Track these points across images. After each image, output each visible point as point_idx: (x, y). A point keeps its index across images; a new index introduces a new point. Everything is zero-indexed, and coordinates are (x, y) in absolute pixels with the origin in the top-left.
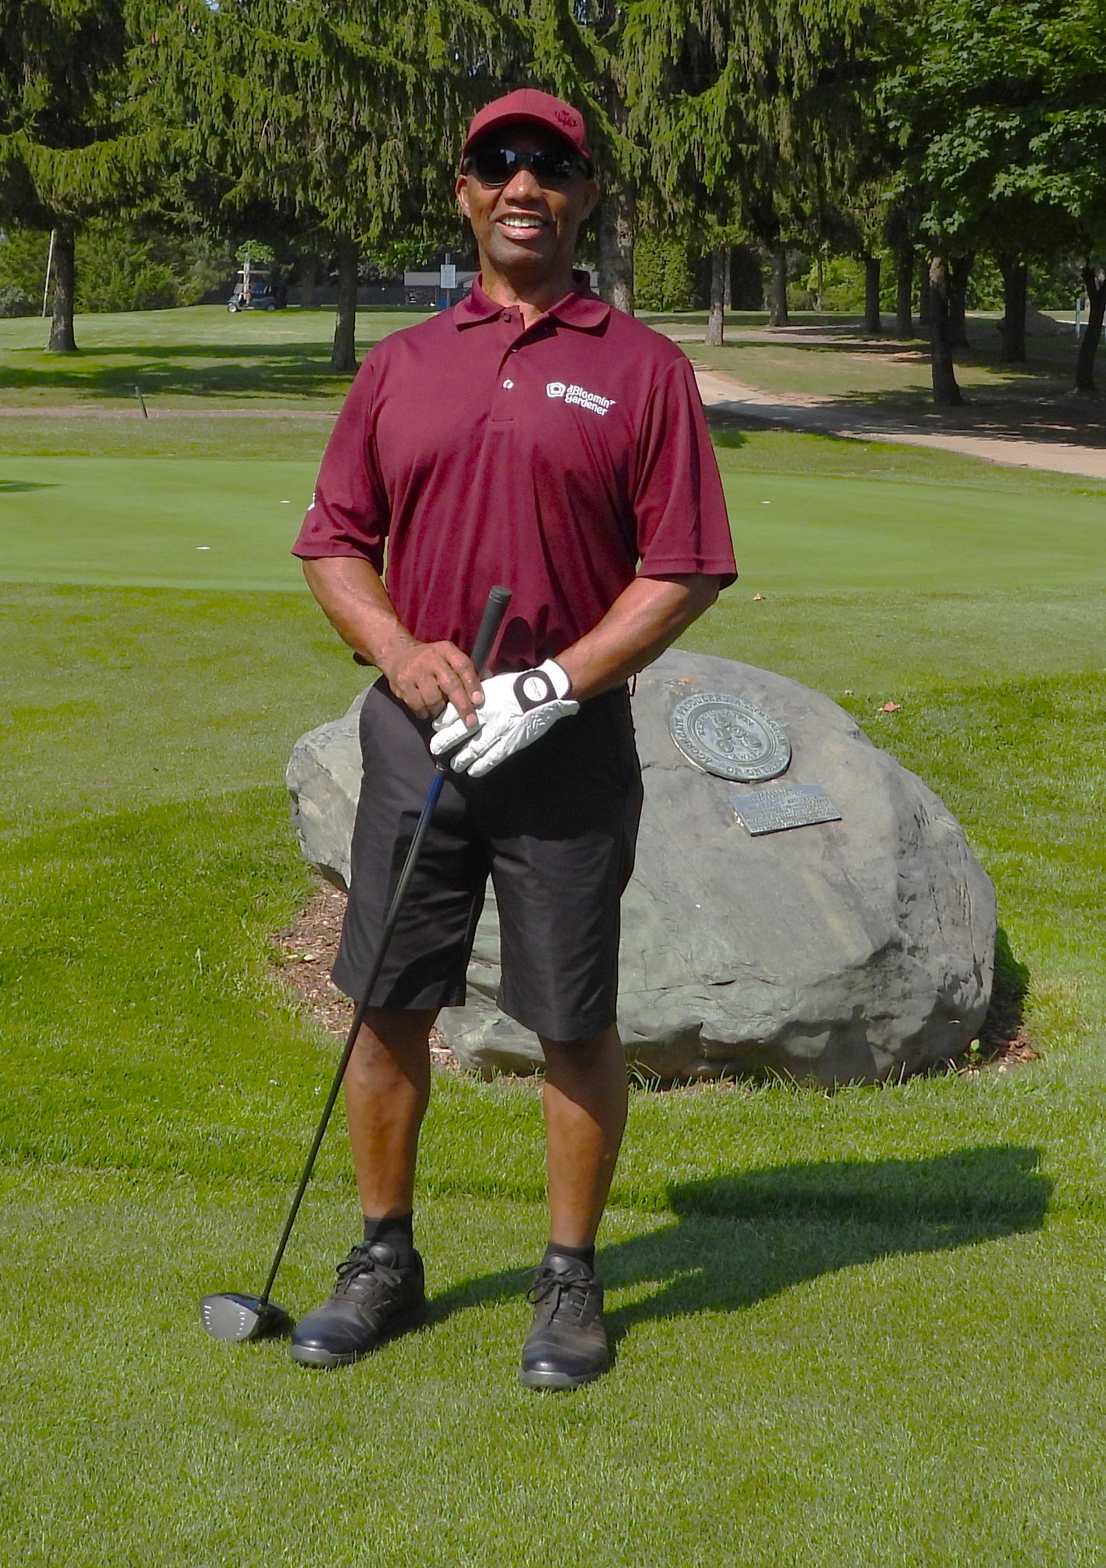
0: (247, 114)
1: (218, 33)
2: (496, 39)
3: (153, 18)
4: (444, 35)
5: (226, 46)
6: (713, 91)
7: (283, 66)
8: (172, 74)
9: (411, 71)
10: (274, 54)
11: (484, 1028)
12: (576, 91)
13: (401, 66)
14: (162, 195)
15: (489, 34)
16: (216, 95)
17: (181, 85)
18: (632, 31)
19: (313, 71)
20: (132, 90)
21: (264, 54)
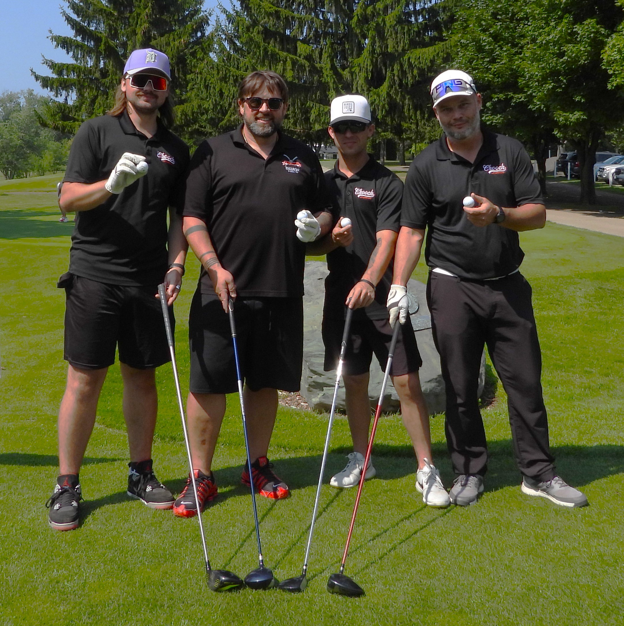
0: (228, 96)
1: (218, 70)
2: (310, 70)
3: (196, 64)
4: (293, 70)
5: (221, 72)
6: (382, 87)
8: (203, 83)
10: (236, 76)
11: (319, 396)
12: (337, 88)
14: (199, 123)
15: (307, 69)
16: (217, 90)
17: (206, 87)
18: (355, 68)
20: (188, 88)
21: (233, 76)
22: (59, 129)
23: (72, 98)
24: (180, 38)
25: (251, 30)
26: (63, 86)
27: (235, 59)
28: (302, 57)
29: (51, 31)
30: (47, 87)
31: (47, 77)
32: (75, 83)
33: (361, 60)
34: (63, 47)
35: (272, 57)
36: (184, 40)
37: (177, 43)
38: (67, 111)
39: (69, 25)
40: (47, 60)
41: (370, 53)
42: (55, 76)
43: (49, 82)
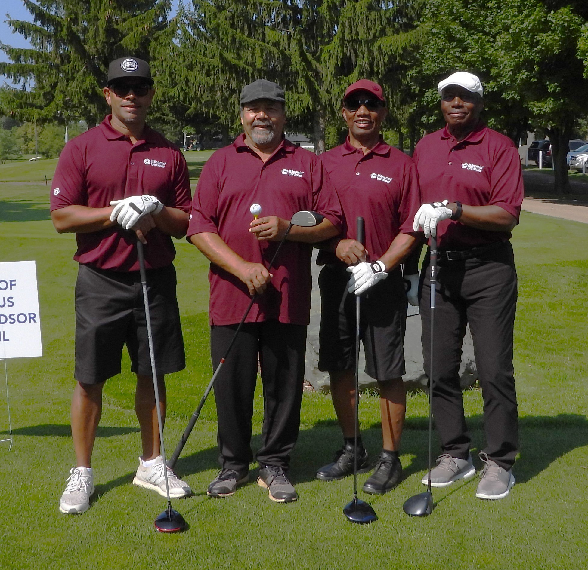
0: (193, 84)
1: (184, 56)
2: (279, 58)
3: (161, 51)
4: (261, 57)
5: (187, 60)
6: (352, 75)
7: (206, 67)
8: (167, 70)
9: (250, 69)
10: (203, 63)
12: (307, 75)
13: (247, 67)
14: (162, 111)
15: (276, 56)
16: (183, 77)
17: (171, 74)
18: (325, 55)
19: (217, 69)
21: (200, 63)
22: (17, 117)
23: (31, 84)
24: (143, 23)
25: (218, 16)
26: (21, 71)
27: (201, 46)
28: (271, 43)
29: (8, 15)
30: (4, 74)
31: (4, 63)
32: (33, 69)
33: (331, 46)
34: (21, 32)
35: (240, 44)
36: (147, 27)
37: (140, 29)
38: (24, 98)
39: (28, 9)
40: (4, 45)
41: (340, 40)
42: (12, 62)
43: (6, 69)
